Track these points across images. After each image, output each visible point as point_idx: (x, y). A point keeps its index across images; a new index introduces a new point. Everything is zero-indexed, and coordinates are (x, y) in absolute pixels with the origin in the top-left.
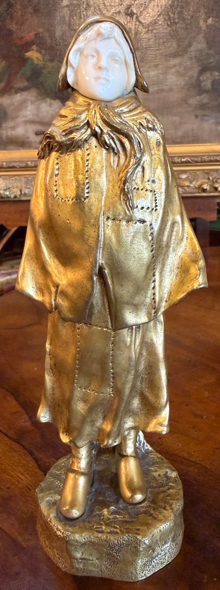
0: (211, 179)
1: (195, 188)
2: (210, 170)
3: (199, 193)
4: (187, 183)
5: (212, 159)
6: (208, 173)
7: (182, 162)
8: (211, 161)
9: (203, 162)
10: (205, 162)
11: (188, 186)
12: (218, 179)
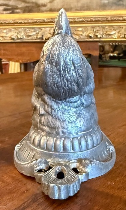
0: (95, 30)
1: (86, 36)
2: (95, 26)
3: (88, 39)
4: (81, 33)
5: (96, 19)
6: (94, 28)
7: (80, 22)
8: (96, 21)
9: (91, 22)
10: (92, 21)
11: (82, 35)
12: (99, 31)
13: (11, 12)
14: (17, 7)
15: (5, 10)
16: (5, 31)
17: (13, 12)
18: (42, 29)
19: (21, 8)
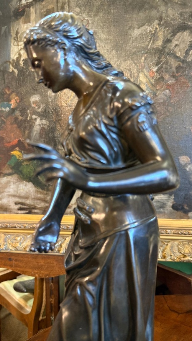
13: (27, 211)
14: (36, 206)
15: (20, 209)
16: (19, 239)
17: (30, 213)
18: (65, 239)
19: (40, 208)
